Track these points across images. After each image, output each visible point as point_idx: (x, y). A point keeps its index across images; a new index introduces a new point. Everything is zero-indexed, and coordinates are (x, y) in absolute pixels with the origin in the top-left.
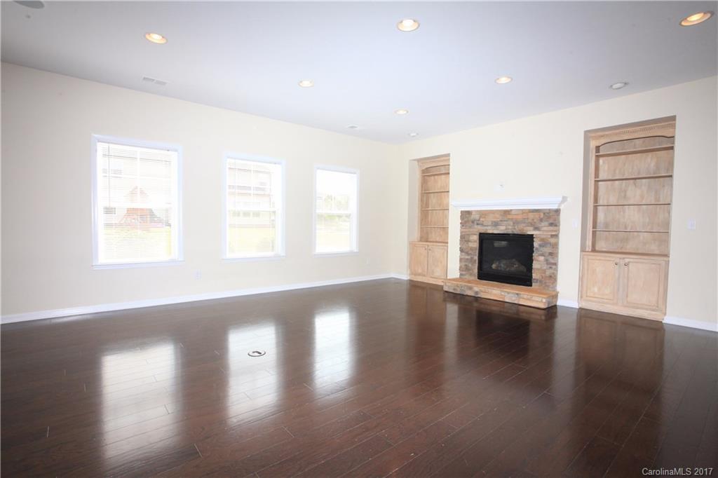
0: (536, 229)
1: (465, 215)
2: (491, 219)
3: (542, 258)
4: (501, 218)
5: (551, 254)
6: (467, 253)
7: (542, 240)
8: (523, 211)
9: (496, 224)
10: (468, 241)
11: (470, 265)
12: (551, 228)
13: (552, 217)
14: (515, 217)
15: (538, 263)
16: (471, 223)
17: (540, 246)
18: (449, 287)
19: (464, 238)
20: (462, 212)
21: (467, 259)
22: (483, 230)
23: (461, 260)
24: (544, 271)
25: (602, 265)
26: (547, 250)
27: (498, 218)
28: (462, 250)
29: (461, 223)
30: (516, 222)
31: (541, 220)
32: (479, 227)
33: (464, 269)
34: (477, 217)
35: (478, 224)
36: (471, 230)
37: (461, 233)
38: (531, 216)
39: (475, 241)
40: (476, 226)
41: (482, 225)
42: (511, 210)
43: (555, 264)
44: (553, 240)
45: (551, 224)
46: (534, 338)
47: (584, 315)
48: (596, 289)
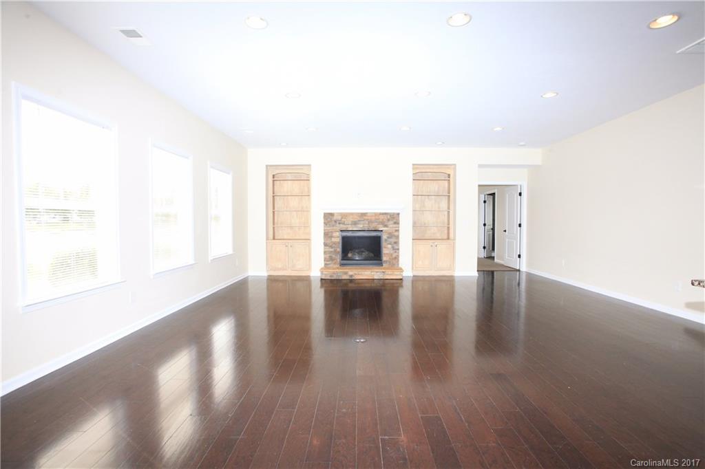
0: (386, 226)
1: (328, 217)
2: (350, 219)
3: (390, 246)
4: (359, 219)
5: (395, 243)
6: (331, 247)
7: (390, 233)
8: (376, 214)
9: (355, 223)
10: (332, 237)
11: (334, 256)
12: (395, 226)
13: (394, 218)
14: (369, 218)
15: (386, 250)
16: (333, 222)
17: (388, 238)
19: (327, 235)
20: (325, 214)
21: (331, 252)
22: (343, 227)
23: (325, 253)
24: (392, 255)
25: (424, 247)
26: (393, 240)
27: (358, 218)
28: (325, 245)
29: (325, 223)
30: (370, 222)
31: (389, 220)
32: (341, 225)
33: (329, 259)
34: (339, 218)
35: (339, 223)
36: (335, 228)
37: (324, 230)
38: (382, 217)
39: (338, 237)
40: (338, 225)
41: (344, 224)
42: (366, 213)
43: (398, 249)
44: (396, 234)
45: (395, 223)
46: (386, 300)
47: (416, 279)
48: (420, 262)
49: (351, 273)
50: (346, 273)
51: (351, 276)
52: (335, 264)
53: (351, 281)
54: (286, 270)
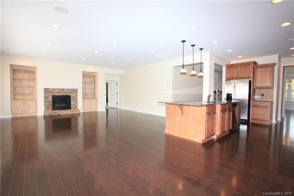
0: (72, 94)
1: (46, 90)
2: (56, 91)
3: (74, 101)
4: (61, 91)
5: (76, 100)
6: (48, 102)
7: (74, 97)
8: (68, 89)
9: (59, 93)
10: (48, 98)
11: (49, 106)
12: (76, 94)
13: (76, 91)
14: (65, 91)
15: (73, 103)
16: (49, 92)
17: (73, 98)
18: (47, 114)
19: (46, 97)
20: (44, 89)
21: (48, 104)
22: (54, 94)
23: (45, 105)
24: (75, 105)
25: (87, 102)
26: (75, 99)
27: (59, 91)
28: (45, 102)
29: (44, 92)
30: (66, 92)
31: (73, 92)
32: (53, 93)
33: (46, 108)
34: (52, 90)
35: (52, 93)
36: (49, 95)
37: (44, 95)
38: (70, 90)
39: (51, 98)
40: (51, 93)
41: (54, 93)
42: (64, 89)
43: (77, 102)
44: (76, 97)
45: (76, 93)
46: (73, 122)
47: (84, 113)
48: (86, 107)
49: (58, 113)
50: (56, 113)
51: (59, 114)
52: (50, 109)
53: (59, 115)
54: (23, 114)
